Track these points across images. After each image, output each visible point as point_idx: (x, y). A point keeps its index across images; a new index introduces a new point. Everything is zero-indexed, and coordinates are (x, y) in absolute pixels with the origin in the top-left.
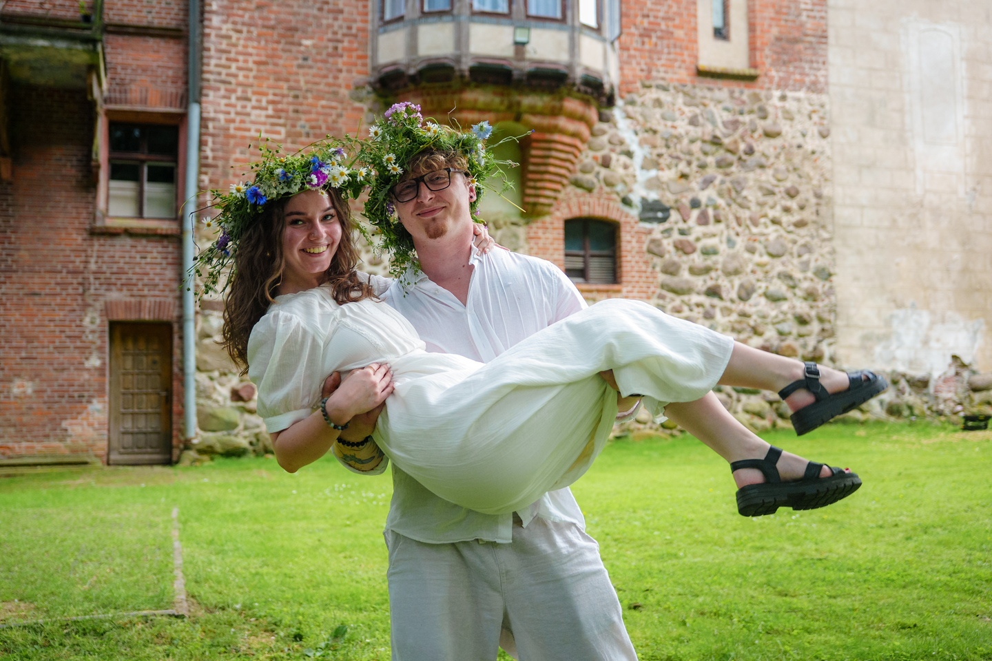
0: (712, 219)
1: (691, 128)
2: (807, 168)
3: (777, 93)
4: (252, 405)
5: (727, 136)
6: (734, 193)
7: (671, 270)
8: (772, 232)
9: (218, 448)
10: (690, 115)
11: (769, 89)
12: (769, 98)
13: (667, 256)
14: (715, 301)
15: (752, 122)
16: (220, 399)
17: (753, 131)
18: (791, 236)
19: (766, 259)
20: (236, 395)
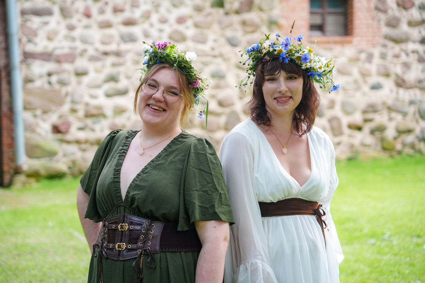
4: (69, 137)
7: (393, 23)
9: (43, 172)
13: (390, 12)
16: (43, 133)
20: (56, 130)
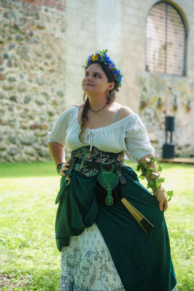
0: (13, 65)
1: (4, 19)
2: (56, 46)
3: (44, 8)
5: (21, 25)
6: (23, 53)
8: (40, 74)
10: (4, 12)
11: (40, 5)
12: (40, 9)
14: (14, 103)
15: (32, 20)
17: (33, 24)
18: (48, 76)
19: (36, 85)
